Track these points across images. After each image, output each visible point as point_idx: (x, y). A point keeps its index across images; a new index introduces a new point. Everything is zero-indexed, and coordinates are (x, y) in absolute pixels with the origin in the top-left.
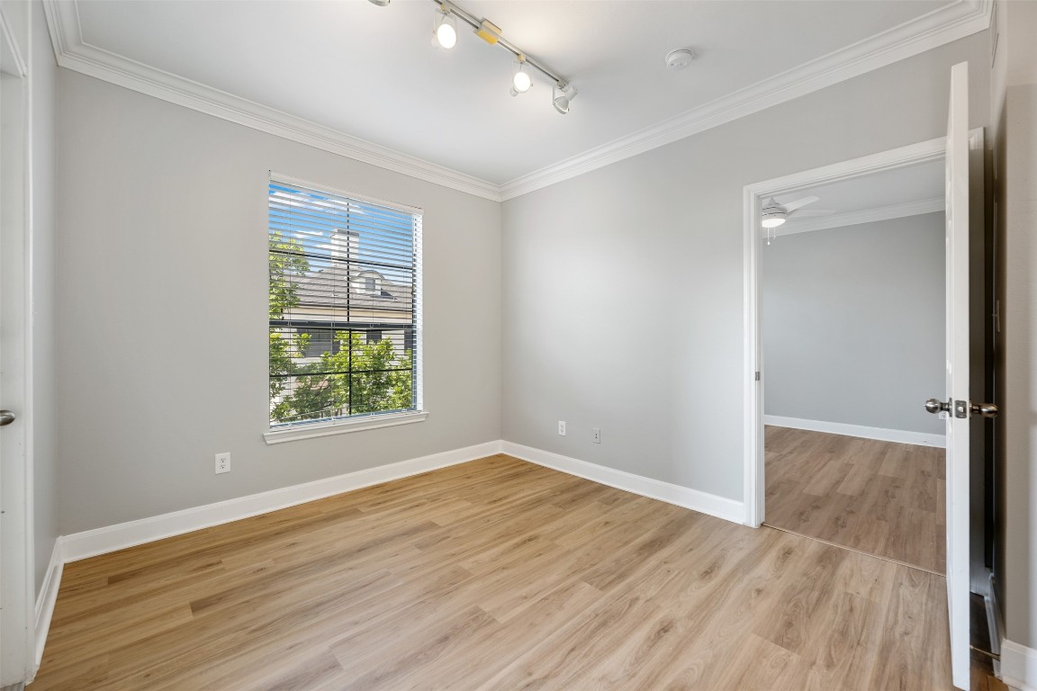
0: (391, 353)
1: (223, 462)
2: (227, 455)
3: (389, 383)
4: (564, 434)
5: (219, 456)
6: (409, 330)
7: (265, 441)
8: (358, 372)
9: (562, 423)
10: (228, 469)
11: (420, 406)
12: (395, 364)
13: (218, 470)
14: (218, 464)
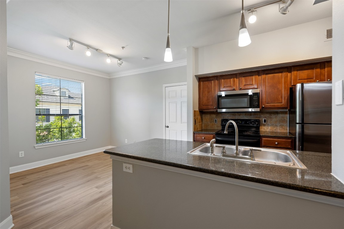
0: (75, 122)
1: (22, 154)
2: (23, 152)
3: (74, 131)
4: (127, 143)
5: (20, 152)
6: (81, 116)
7: (35, 148)
8: (63, 128)
9: (126, 140)
10: (23, 156)
11: (84, 137)
12: (76, 125)
13: (20, 156)
14: (20, 155)
